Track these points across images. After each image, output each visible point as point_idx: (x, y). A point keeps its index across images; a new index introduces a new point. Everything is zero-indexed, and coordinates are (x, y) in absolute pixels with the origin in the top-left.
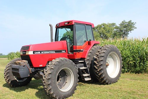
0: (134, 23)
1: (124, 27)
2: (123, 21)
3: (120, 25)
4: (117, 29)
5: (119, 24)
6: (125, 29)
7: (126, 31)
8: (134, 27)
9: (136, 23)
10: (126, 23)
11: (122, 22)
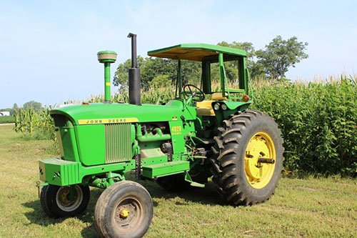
0: (304, 44)
1: (279, 53)
2: (275, 37)
3: (269, 47)
4: (261, 57)
5: (266, 46)
6: (280, 58)
7: (283, 64)
8: (301, 53)
9: (306, 44)
10: (284, 42)
11: (274, 40)
